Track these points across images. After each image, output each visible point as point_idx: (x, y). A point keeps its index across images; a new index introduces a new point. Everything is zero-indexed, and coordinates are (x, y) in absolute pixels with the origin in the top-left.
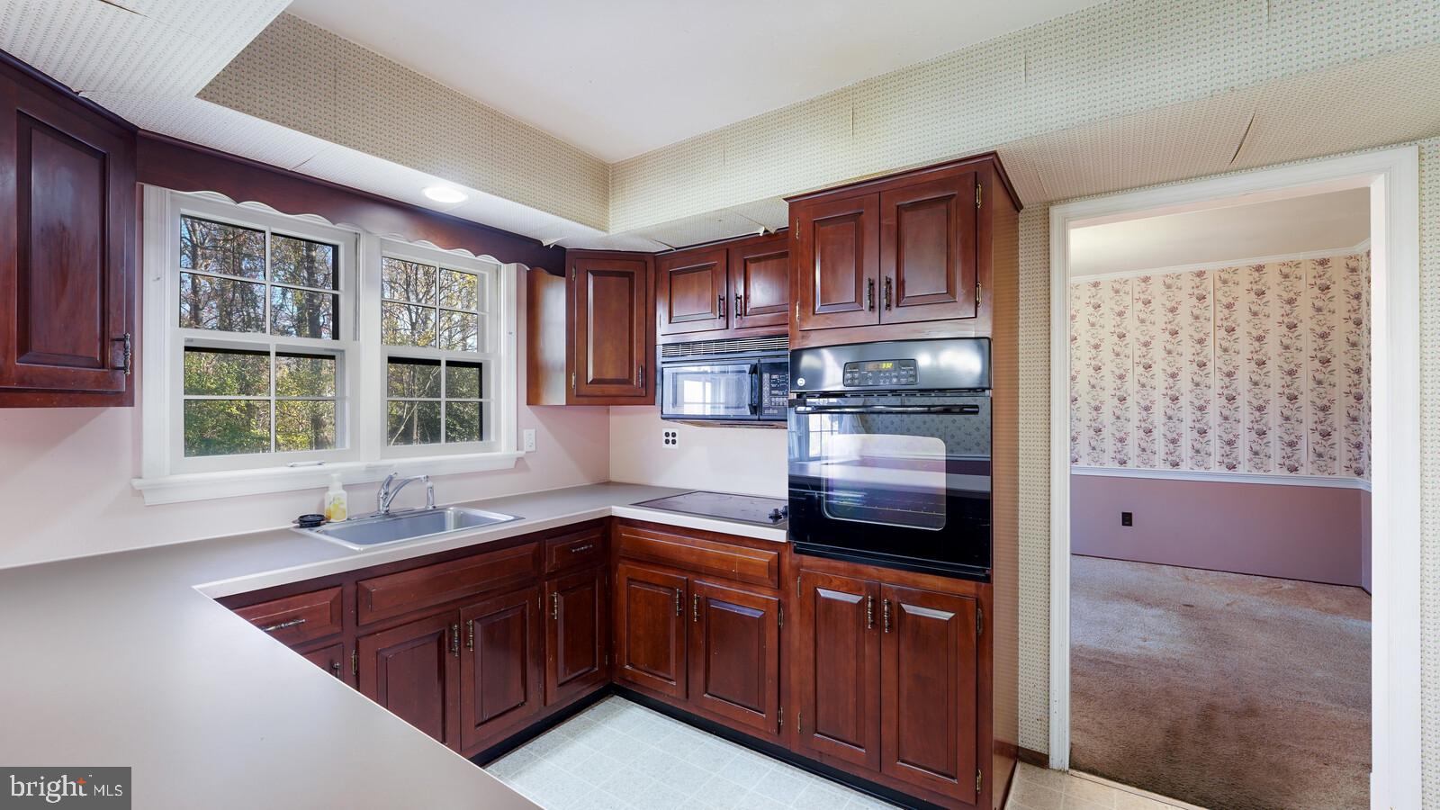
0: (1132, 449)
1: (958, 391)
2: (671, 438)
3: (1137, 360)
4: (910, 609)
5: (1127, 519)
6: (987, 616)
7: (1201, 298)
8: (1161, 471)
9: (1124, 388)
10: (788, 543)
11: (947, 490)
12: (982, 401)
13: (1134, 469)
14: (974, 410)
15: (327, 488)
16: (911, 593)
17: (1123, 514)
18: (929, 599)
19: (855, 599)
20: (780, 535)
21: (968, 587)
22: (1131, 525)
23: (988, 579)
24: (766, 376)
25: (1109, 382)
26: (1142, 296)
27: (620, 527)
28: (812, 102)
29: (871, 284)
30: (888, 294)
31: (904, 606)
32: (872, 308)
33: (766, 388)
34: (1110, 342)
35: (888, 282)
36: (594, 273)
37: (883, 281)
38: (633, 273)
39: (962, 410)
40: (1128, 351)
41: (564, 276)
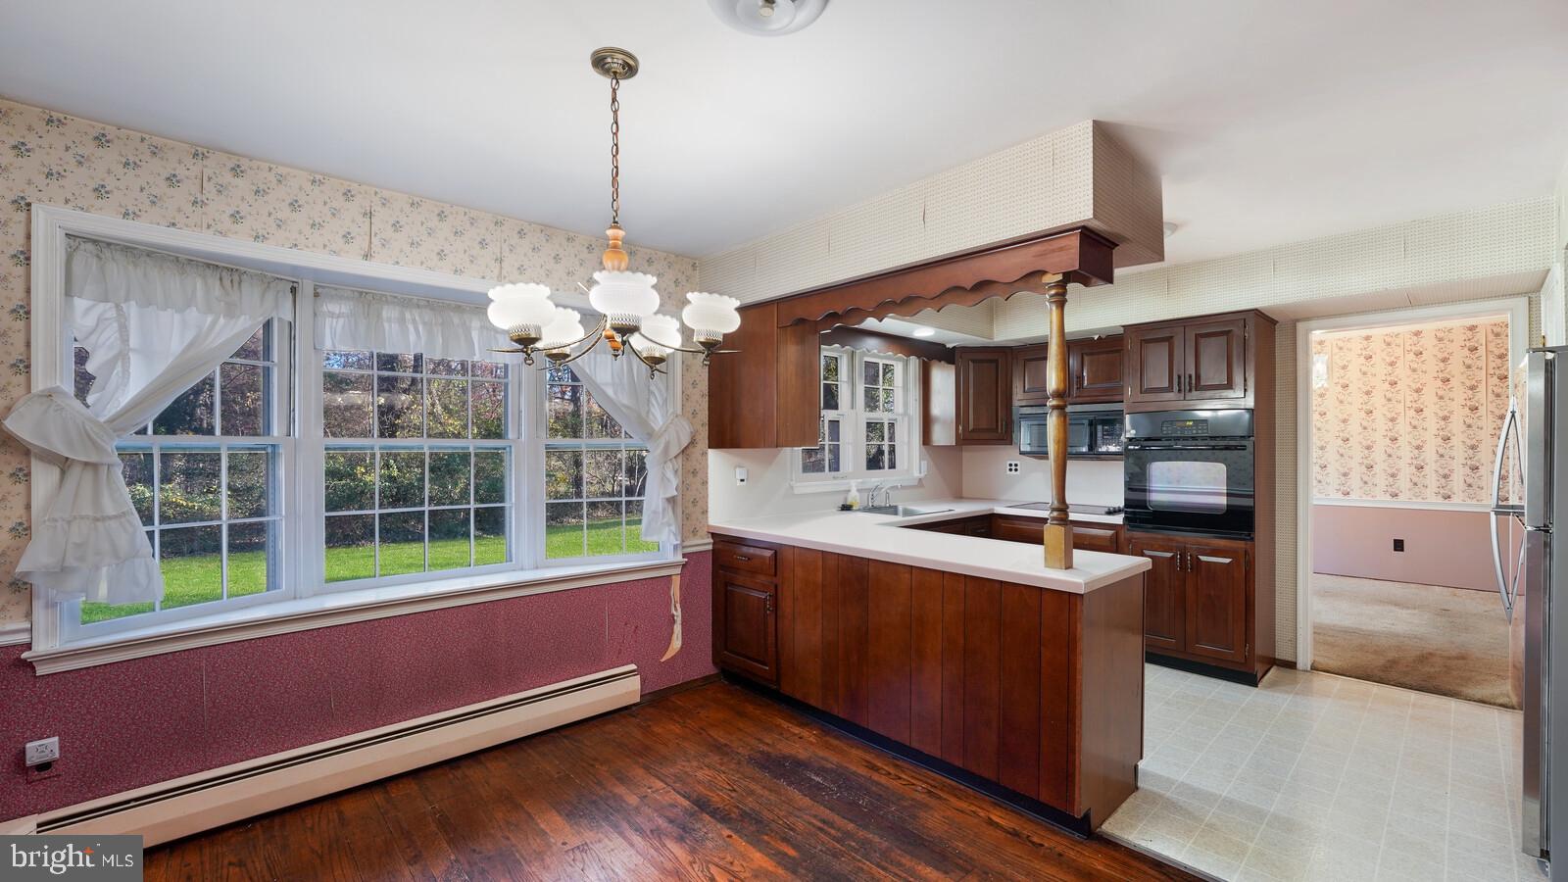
0: (1403, 482)
1: (1233, 438)
2: (1013, 468)
3: (1409, 404)
4: (1203, 558)
5: (1399, 545)
6: (1252, 559)
7: (1474, 349)
8: (1434, 503)
9: (1396, 429)
10: (1124, 524)
11: (1227, 505)
12: (1248, 443)
13: (1405, 501)
14: (1244, 448)
15: (849, 491)
16: (1205, 550)
17: (1395, 540)
18: (1215, 553)
19: (1169, 555)
20: (1118, 519)
21: (1240, 545)
22: (1402, 550)
23: (1253, 539)
24: (1099, 427)
25: (1381, 423)
26: (1414, 348)
27: (1000, 520)
28: (1141, 273)
29: (1179, 377)
30: (1190, 384)
31: (1201, 557)
32: (1180, 391)
33: (1099, 434)
34: (1381, 389)
35: (1190, 376)
36: (973, 361)
37: (1187, 376)
38: (997, 360)
39: (1235, 448)
40: (1400, 397)
41: (953, 364)
